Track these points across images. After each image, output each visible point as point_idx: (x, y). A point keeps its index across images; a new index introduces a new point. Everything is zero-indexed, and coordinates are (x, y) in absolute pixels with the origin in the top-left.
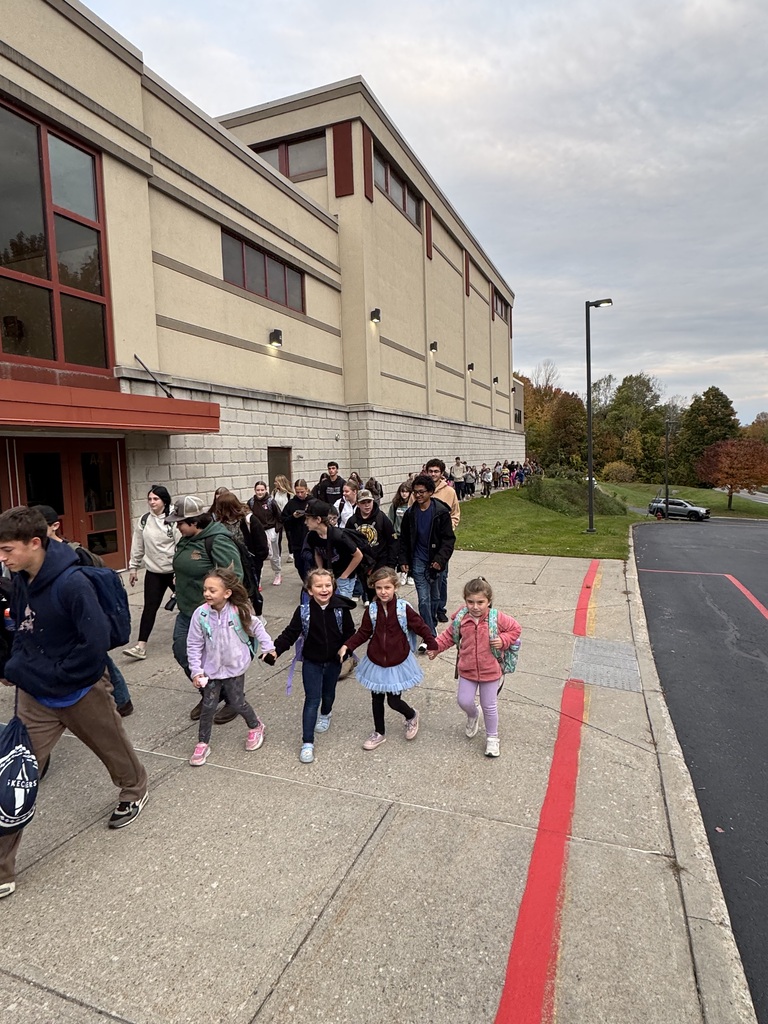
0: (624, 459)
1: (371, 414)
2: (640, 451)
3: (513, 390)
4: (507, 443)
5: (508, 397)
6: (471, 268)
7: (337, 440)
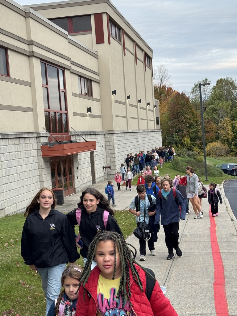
0: (220, 139)
2: (231, 133)
3: (155, 106)
4: (154, 138)
5: (153, 111)
6: (137, 49)
7: (103, 146)
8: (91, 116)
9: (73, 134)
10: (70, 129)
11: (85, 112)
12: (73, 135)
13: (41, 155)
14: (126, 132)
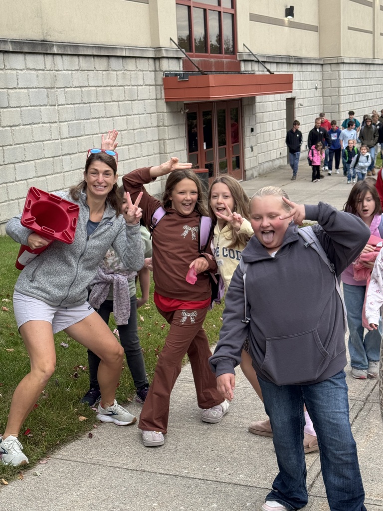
1: (342, 64)
7: (316, 89)
8: (293, 25)
9: (245, 58)
10: (240, 48)
11: (280, 14)
12: (245, 61)
13: (163, 97)
14: (370, 62)
